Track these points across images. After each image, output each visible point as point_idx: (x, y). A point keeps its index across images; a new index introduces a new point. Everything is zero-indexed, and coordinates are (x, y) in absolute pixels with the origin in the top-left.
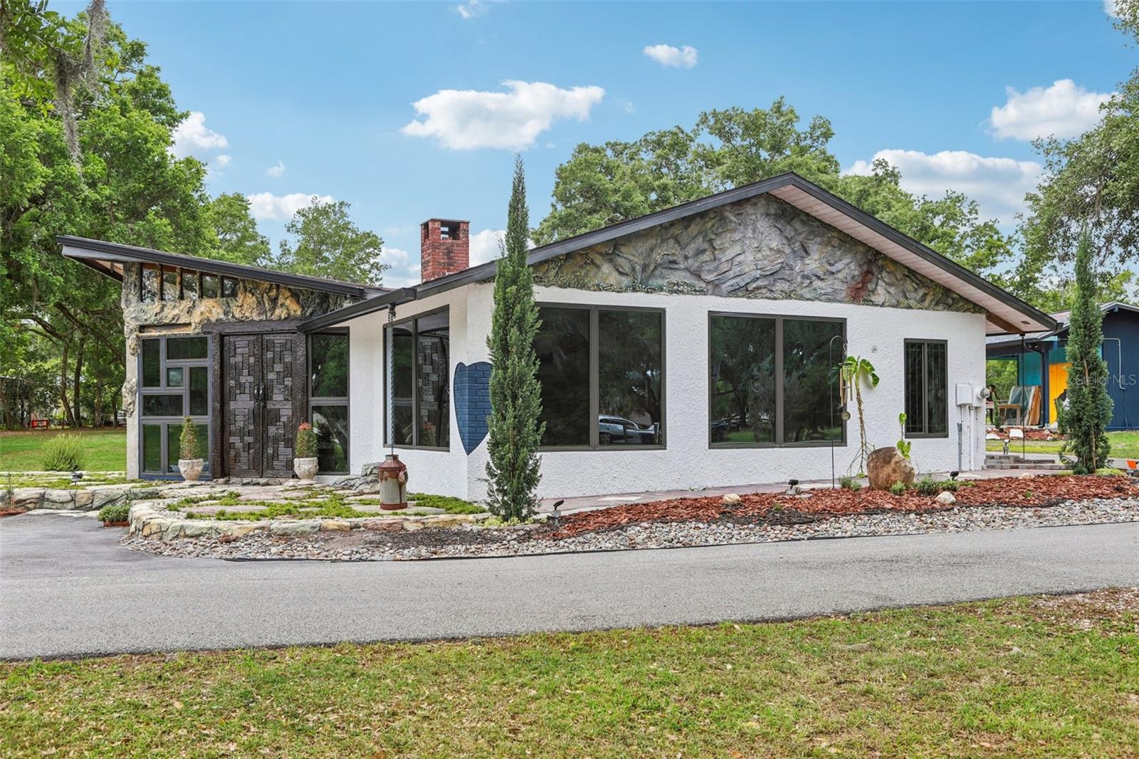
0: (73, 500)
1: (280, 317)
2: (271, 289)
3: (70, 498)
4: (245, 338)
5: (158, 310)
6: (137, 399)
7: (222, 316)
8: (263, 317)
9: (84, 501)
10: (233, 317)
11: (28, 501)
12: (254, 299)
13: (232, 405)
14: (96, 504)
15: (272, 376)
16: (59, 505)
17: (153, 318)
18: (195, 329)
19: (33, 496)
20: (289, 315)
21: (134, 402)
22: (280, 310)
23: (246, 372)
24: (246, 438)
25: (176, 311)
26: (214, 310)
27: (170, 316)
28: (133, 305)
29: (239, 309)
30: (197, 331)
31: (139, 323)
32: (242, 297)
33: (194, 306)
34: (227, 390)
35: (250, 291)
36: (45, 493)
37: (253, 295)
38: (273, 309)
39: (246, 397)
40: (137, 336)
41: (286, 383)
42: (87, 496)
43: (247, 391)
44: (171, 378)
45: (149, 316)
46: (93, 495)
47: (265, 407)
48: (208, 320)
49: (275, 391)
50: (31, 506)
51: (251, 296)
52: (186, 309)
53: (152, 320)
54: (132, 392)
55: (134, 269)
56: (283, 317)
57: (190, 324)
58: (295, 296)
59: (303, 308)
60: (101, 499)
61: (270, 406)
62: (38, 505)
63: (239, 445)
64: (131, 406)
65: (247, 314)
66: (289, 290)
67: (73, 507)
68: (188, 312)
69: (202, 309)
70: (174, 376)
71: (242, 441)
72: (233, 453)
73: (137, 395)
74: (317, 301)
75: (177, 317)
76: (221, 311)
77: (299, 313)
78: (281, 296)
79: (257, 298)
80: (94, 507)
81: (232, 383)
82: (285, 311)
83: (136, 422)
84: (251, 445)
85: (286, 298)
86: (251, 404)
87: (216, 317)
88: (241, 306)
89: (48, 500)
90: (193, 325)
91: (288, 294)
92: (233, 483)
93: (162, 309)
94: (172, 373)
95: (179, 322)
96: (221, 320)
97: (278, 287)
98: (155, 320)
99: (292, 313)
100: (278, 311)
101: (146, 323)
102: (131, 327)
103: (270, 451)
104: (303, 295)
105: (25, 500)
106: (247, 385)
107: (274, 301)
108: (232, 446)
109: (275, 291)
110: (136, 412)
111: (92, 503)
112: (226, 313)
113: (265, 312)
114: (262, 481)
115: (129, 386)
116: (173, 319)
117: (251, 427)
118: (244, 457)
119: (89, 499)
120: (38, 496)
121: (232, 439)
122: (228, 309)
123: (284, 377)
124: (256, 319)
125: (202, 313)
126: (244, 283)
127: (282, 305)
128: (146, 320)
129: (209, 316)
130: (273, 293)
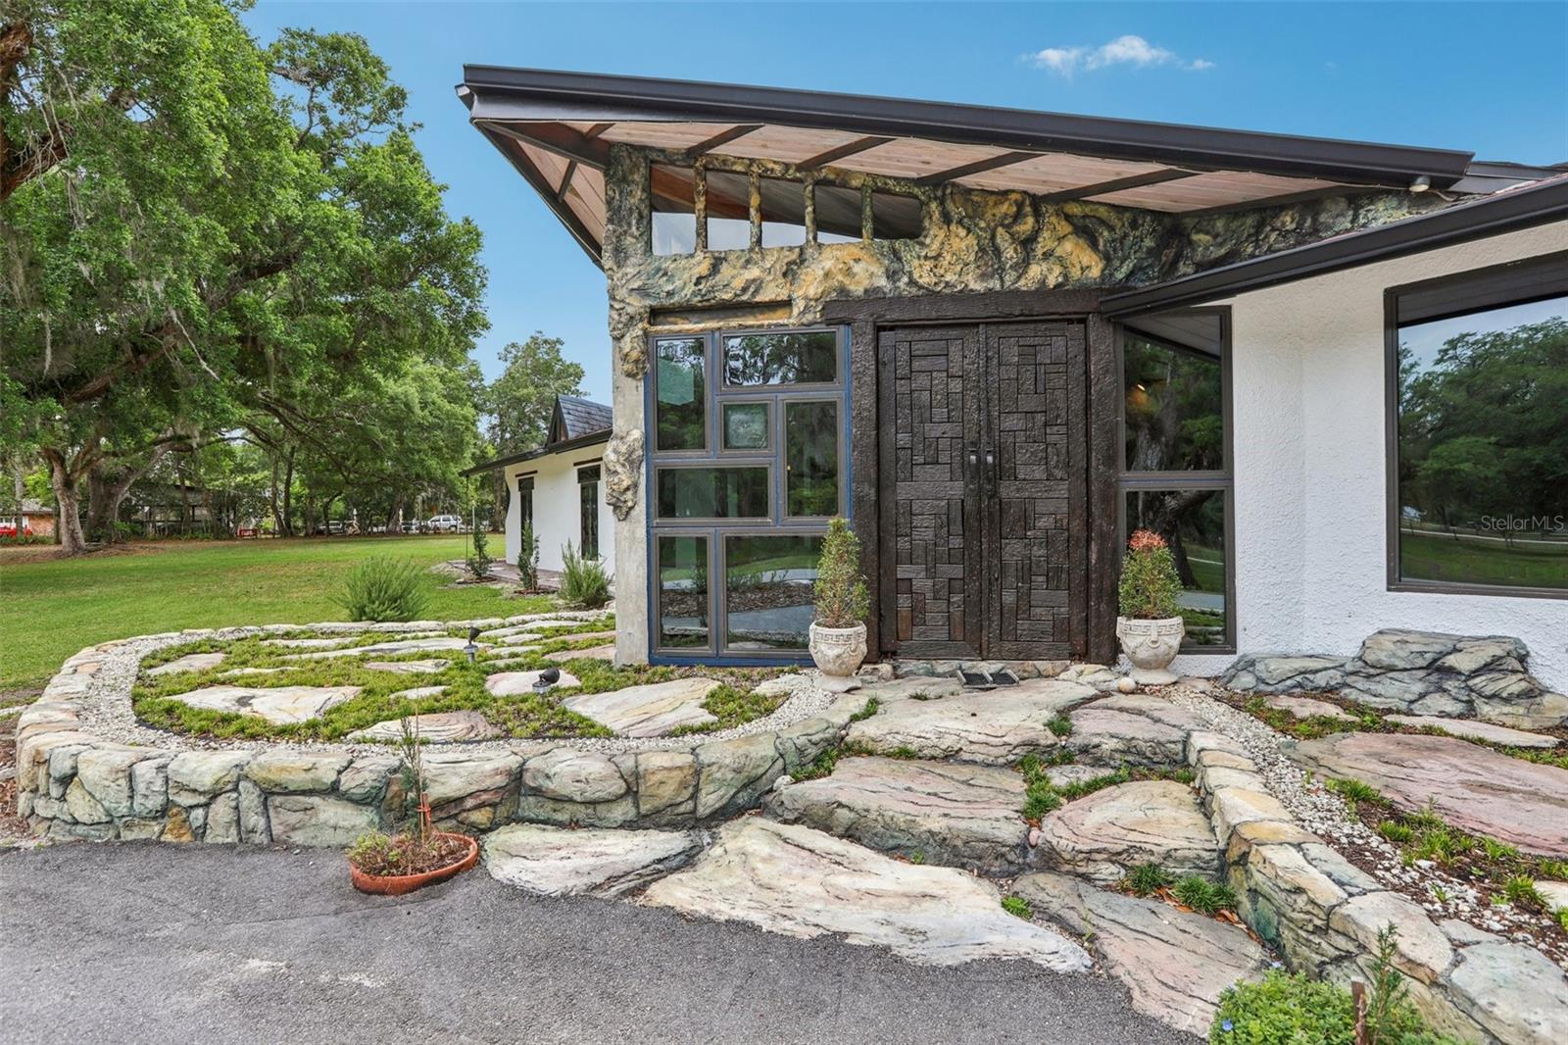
0: (631, 792)
1: (1043, 282)
2: (1018, 217)
3: (619, 787)
4: (937, 333)
5: (704, 268)
6: (643, 480)
7: (882, 282)
8: (995, 284)
9: (667, 792)
10: (912, 282)
11: (470, 803)
12: (971, 240)
13: (904, 491)
14: (710, 799)
15: (1011, 422)
16: (582, 813)
17: (690, 289)
18: (803, 313)
19: (488, 783)
20: (1066, 276)
21: (636, 485)
22: (1044, 266)
23: (940, 413)
24: (942, 568)
25: (754, 272)
26: (857, 268)
27: (738, 284)
28: (633, 260)
29: (928, 265)
30: (809, 317)
31: (648, 302)
32: (942, 234)
33: (802, 260)
34: (888, 455)
35: (960, 222)
36: (521, 770)
37: (969, 231)
38: (1024, 265)
39: (941, 473)
40: (646, 333)
41: (1051, 439)
42: (678, 775)
43: (944, 458)
44: (732, 427)
45: (678, 283)
46: (697, 773)
47: (994, 494)
48: (843, 291)
49: (1020, 458)
50: (480, 817)
51: (962, 232)
52: (781, 267)
53: (687, 294)
54: (631, 463)
55: (636, 177)
56: (1051, 282)
57: (787, 304)
58: (1085, 231)
59: (1107, 258)
60: (722, 782)
61: (1008, 491)
62: (502, 811)
63: (922, 583)
64: (629, 494)
65: (949, 277)
66: (1068, 218)
67: (632, 813)
68: (785, 275)
69: (828, 264)
70: (742, 423)
71: (931, 573)
72: (904, 602)
73: (643, 470)
74: (1148, 243)
75: (758, 284)
76: (878, 270)
77: (1095, 272)
78: (1046, 234)
79: (978, 237)
80: (702, 811)
81: (903, 439)
82: (1057, 270)
83: (641, 532)
84: (957, 585)
85: (1060, 239)
86: (957, 489)
87: (866, 283)
88: (935, 258)
89: (537, 792)
90: (799, 305)
91: (1064, 228)
92: (907, 674)
93: (715, 269)
94: (736, 417)
95: (758, 299)
96: (878, 289)
97: (1037, 214)
98: (694, 294)
99: (1076, 273)
100: (1035, 271)
101: (667, 302)
102: (630, 310)
103: (1009, 598)
104: (1111, 229)
105: (460, 800)
106: (944, 444)
107: (1027, 243)
108: (903, 586)
109: (1030, 220)
110: (640, 510)
111: (694, 797)
112: (891, 276)
113: (1000, 271)
114: (988, 668)
115: (623, 449)
116: (744, 290)
117: (957, 542)
118: (935, 614)
119: (683, 785)
120: (500, 781)
121: (903, 571)
122: (896, 266)
123: (1046, 425)
124: (978, 286)
125: (827, 275)
126: (942, 203)
127: (1047, 256)
128: (670, 294)
129: (847, 281)
130: (1027, 225)
